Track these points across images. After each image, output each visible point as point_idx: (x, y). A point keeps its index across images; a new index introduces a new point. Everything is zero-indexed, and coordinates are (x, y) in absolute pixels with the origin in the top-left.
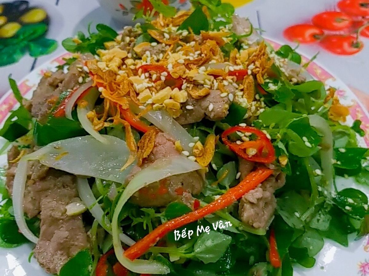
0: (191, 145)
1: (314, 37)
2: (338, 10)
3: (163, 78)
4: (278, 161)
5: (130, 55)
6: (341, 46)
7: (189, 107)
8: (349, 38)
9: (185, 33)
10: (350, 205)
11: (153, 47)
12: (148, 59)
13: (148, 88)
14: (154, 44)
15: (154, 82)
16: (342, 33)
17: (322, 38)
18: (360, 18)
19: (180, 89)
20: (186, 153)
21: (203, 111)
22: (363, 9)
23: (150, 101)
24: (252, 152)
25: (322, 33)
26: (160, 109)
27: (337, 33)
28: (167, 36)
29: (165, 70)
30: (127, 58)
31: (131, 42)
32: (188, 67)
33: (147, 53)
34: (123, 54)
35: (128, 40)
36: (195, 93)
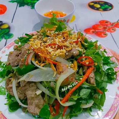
0: (70, 65)
1: (93, 32)
2: (99, 24)
3: (57, 47)
4: (94, 64)
5: (42, 42)
6: (101, 35)
7: (67, 54)
8: (103, 32)
9: (57, 33)
10: (110, 72)
11: (49, 38)
12: (49, 42)
13: (53, 50)
14: (49, 37)
15: (54, 49)
16: (101, 31)
17: (95, 32)
18: (106, 26)
19: (62, 49)
20: (69, 68)
21: (72, 54)
22: (106, 24)
23: (55, 54)
24: (87, 63)
25: (95, 31)
26: (58, 56)
27: (100, 31)
28: (52, 34)
29: (56, 44)
30: (42, 43)
31: (41, 37)
32: (63, 42)
33: (48, 40)
34: (40, 42)
35: (40, 37)
36: (68, 49)
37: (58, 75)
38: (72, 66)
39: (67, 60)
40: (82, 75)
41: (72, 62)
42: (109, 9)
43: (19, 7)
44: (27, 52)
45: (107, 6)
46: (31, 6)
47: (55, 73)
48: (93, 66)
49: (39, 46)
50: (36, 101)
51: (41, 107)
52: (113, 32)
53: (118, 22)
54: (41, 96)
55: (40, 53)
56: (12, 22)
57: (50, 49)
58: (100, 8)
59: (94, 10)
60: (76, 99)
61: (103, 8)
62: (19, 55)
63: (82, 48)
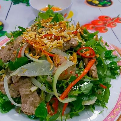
0: (69, 57)
1: (92, 27)
2: (99, 19)
3: (53, 38)
4: (96, 56)
6: (101, 30)
7: (65, 45)
8: (103, 27)
9: (53, 23)
11: (45, 29)
13: (49, 42)
14: (45, 28)
15: (50, 40)
16: (101, 26)
17: (95, 28)
18: (106, 22)
19: (60, 40)
20: (68, 60)
21: (70, 45)
22: (106, 19)
23: (51, 46)
25: (95, 26)
26: (55, 48)
27: (99, 26)
28: (48, 25)
29: (53, 35)
30: (36, 34)
31: (36, 29)
32: (60, 32)
33: (44, 31)
34: (35, 33)
35: (34, 28)
36: (66, 40)
37: (55, 68)
38: (71, 58)
39: (66, 52)
40: (82, 69)
41: (71, 54)
42: (108, 5)
43: (14, 4)
44: (20, 45)
45: (106, 2)
46: (26, 4)
47: (52, 66)
48: (94, 58)
49: (34, 37)
50: (31, 99)
51: (37, 105)
52: (114, 27)
53: (118, 17)
54: (36, 93)
55: (34, 44)
56: (6, 20)
57: (45, 41)
58: (98, 4)
59: (92, 6)
60: (76, 94)
61: (102, 3)
62: (11, 49)
63: (81, 40)
